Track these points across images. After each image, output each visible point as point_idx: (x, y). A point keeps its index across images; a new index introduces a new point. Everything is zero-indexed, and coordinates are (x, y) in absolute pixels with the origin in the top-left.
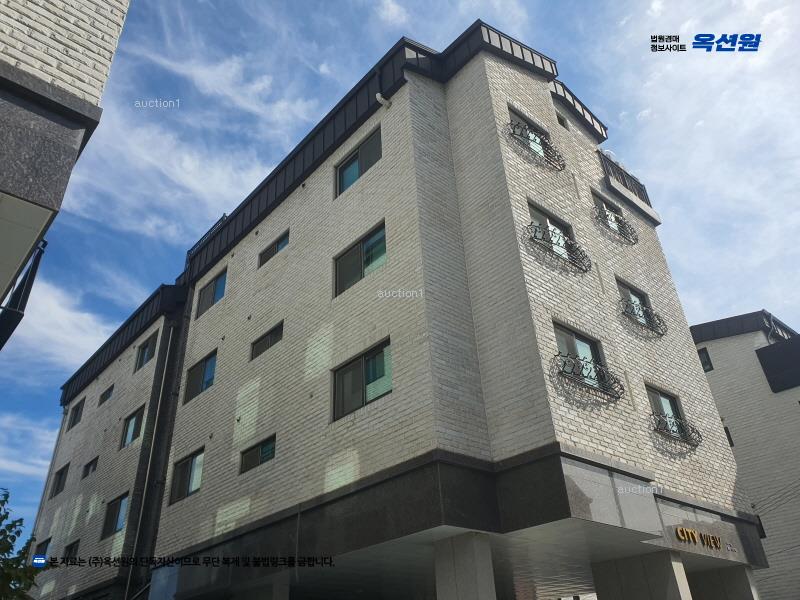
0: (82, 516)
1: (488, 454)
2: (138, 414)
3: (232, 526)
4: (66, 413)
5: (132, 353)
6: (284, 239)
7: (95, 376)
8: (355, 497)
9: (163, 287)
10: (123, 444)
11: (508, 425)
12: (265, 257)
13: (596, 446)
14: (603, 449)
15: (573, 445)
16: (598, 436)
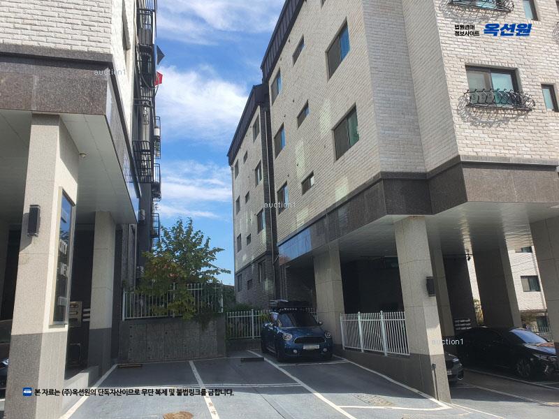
0: (249, 222)
1: (423, 168)
2: (259, 166)
3: (303, 223)
4: (232, 169)
5: (250, 130)
6: (301, 43)
7: (239, 147)
8: (349, 203)
9: (255, 87)
10: (257, 184)
11: (433, 148)
12: (296, 56)
13: (498, 151)
14: (507, 152)
15: (475, 154)
16: (502, 144)
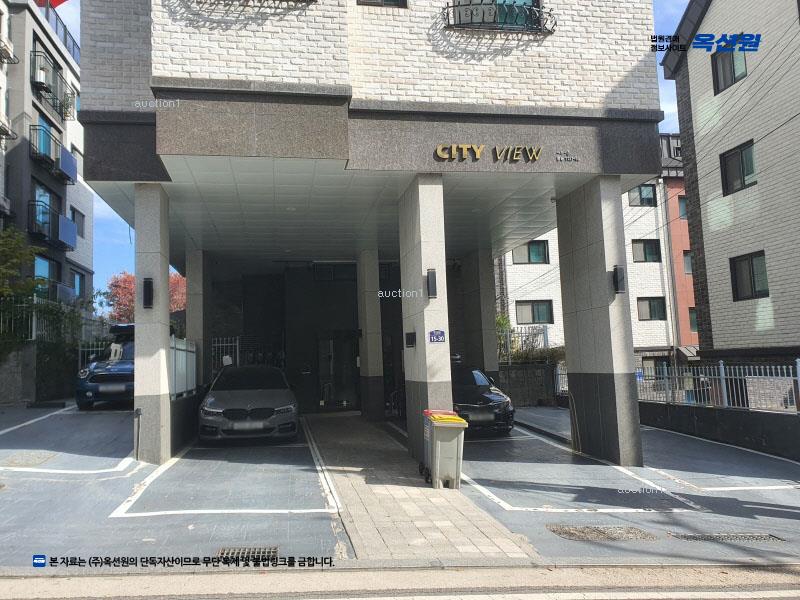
13: (235, 70)
14: (253, 72)
15: (187, 76)
16: (245, 58)
